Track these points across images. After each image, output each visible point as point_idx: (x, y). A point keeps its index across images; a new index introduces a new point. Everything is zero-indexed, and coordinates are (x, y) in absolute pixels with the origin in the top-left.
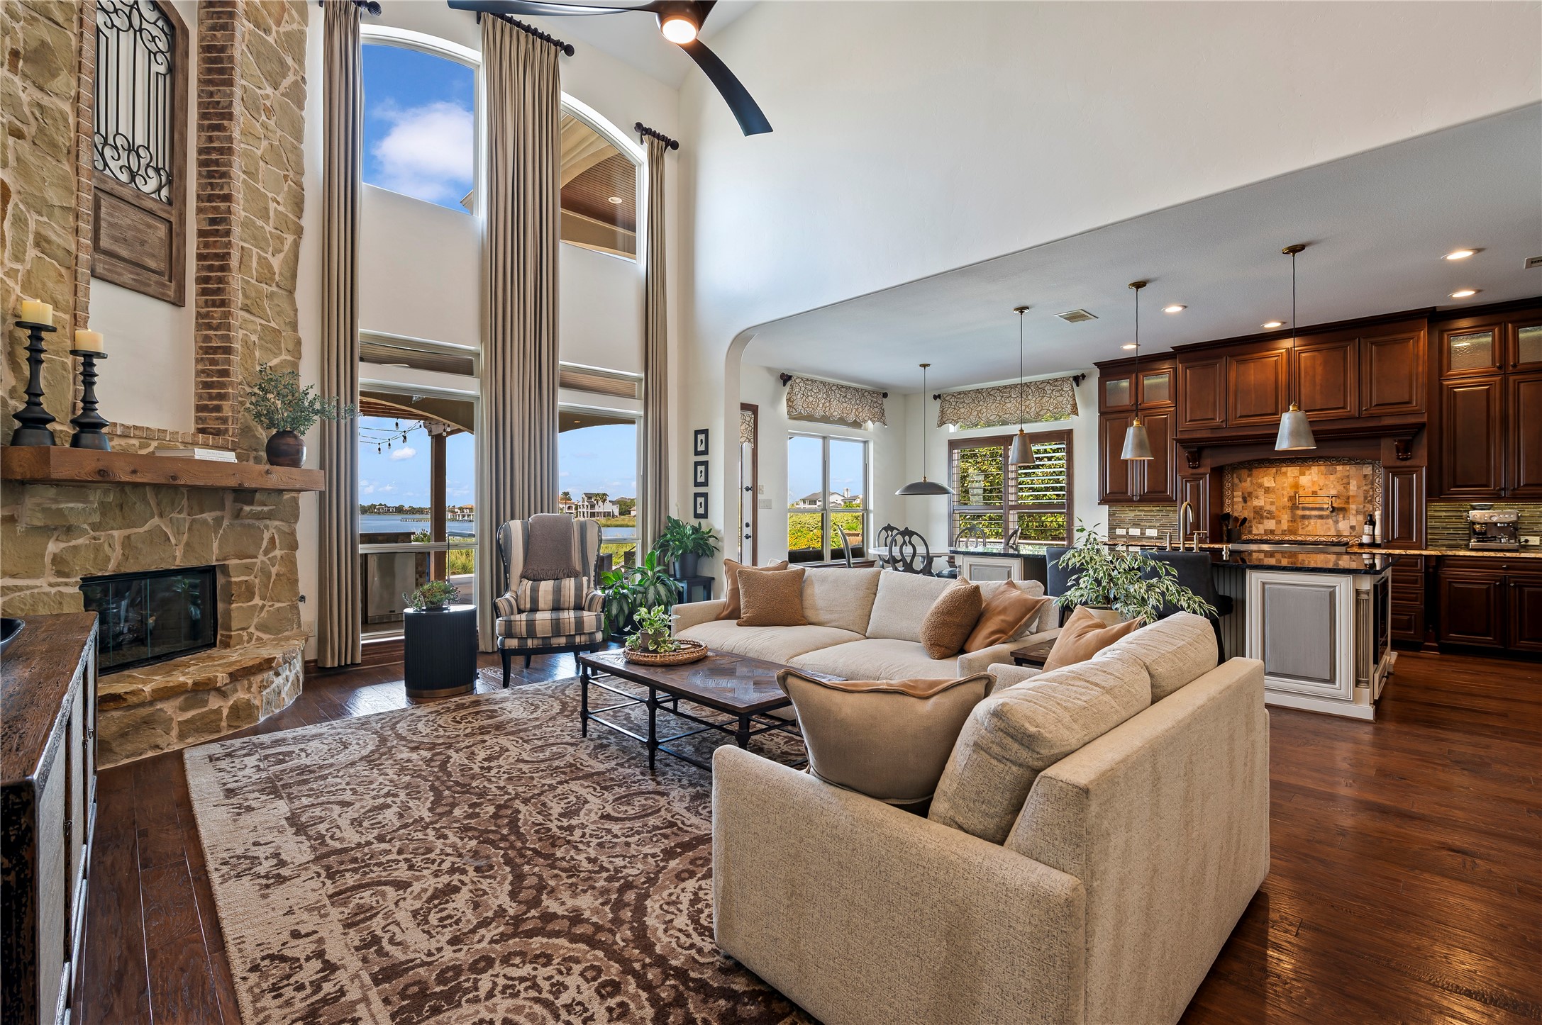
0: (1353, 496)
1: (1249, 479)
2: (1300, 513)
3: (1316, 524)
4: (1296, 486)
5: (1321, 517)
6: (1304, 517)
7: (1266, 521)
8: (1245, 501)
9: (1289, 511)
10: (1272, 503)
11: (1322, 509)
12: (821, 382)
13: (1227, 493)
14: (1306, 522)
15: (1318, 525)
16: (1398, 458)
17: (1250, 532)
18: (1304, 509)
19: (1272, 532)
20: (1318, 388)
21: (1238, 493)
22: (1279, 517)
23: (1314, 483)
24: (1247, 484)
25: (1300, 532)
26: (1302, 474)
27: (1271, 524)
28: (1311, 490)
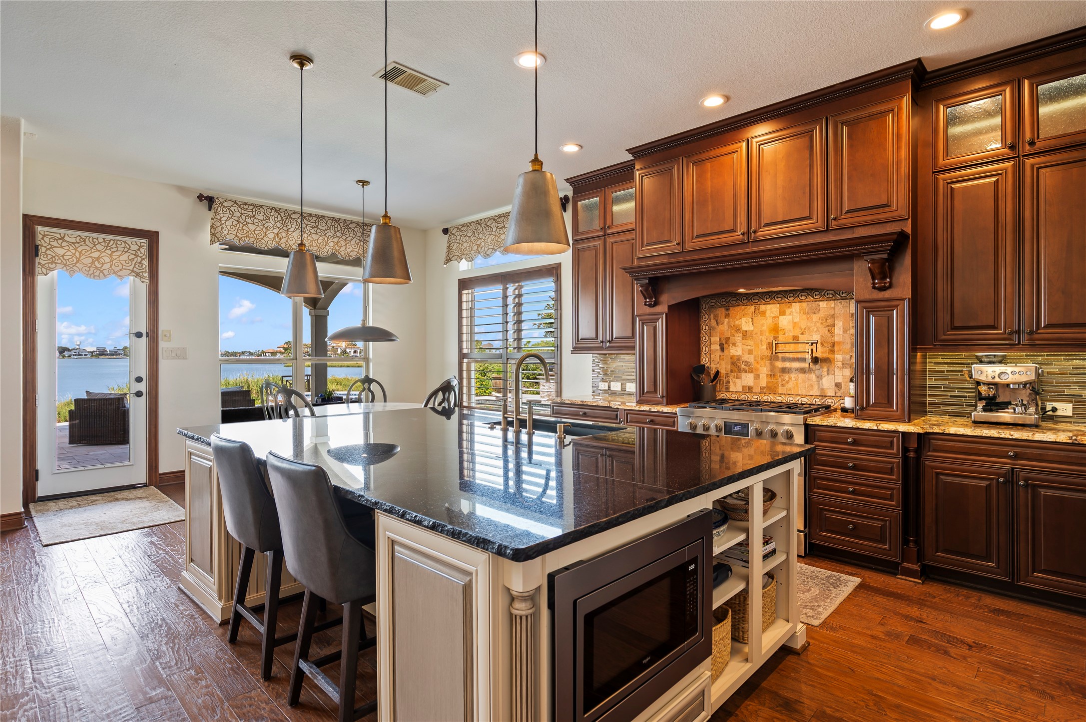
0: (839, 343)
1: (726, 321)
2: (779, 364)
3: (797, 379)
4: (775, 329)
5: (802, 371)
6: (784, 370)
7: (743, 375)
8: (722, 349)
9: (767, 363)
10: (750, 352)
11: (803, 360)
12: (273, 208)
13: (704, 338)
14: (786, 377)
15: (800, 381)
16: (874, 288)
17: (727, 390)
18: (784, 360)
19: (750, 389)
20: (780, 191)
21: (715, 339)
22: (757, 370)
23: (795, 324)
24: (724, 327)
25: (780, 390)
26: (782, 313)
27: (748, 379)
28: (791, 334)
